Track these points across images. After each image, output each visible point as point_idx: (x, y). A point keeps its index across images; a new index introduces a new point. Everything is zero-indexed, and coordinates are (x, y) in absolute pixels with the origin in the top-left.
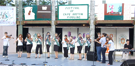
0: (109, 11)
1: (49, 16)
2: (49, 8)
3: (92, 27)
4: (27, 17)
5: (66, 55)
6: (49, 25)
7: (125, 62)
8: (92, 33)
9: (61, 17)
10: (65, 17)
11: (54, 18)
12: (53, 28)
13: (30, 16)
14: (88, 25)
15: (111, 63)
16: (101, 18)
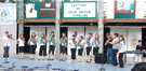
0: (119, 8)
1: (53, 14)
2: (53, 6)
3: (101, 26)
4: (29, 15)
5: (73, 57)
6: (53, 24)
7: (137, 65)
8: (101, 33)
9: (67, 15)
10: (71, 16)
11: (58, 16)
12: (58, 27)
13: (32, 14)
14: (96, 24)
15: (122, 66)
16: (111, 16)
